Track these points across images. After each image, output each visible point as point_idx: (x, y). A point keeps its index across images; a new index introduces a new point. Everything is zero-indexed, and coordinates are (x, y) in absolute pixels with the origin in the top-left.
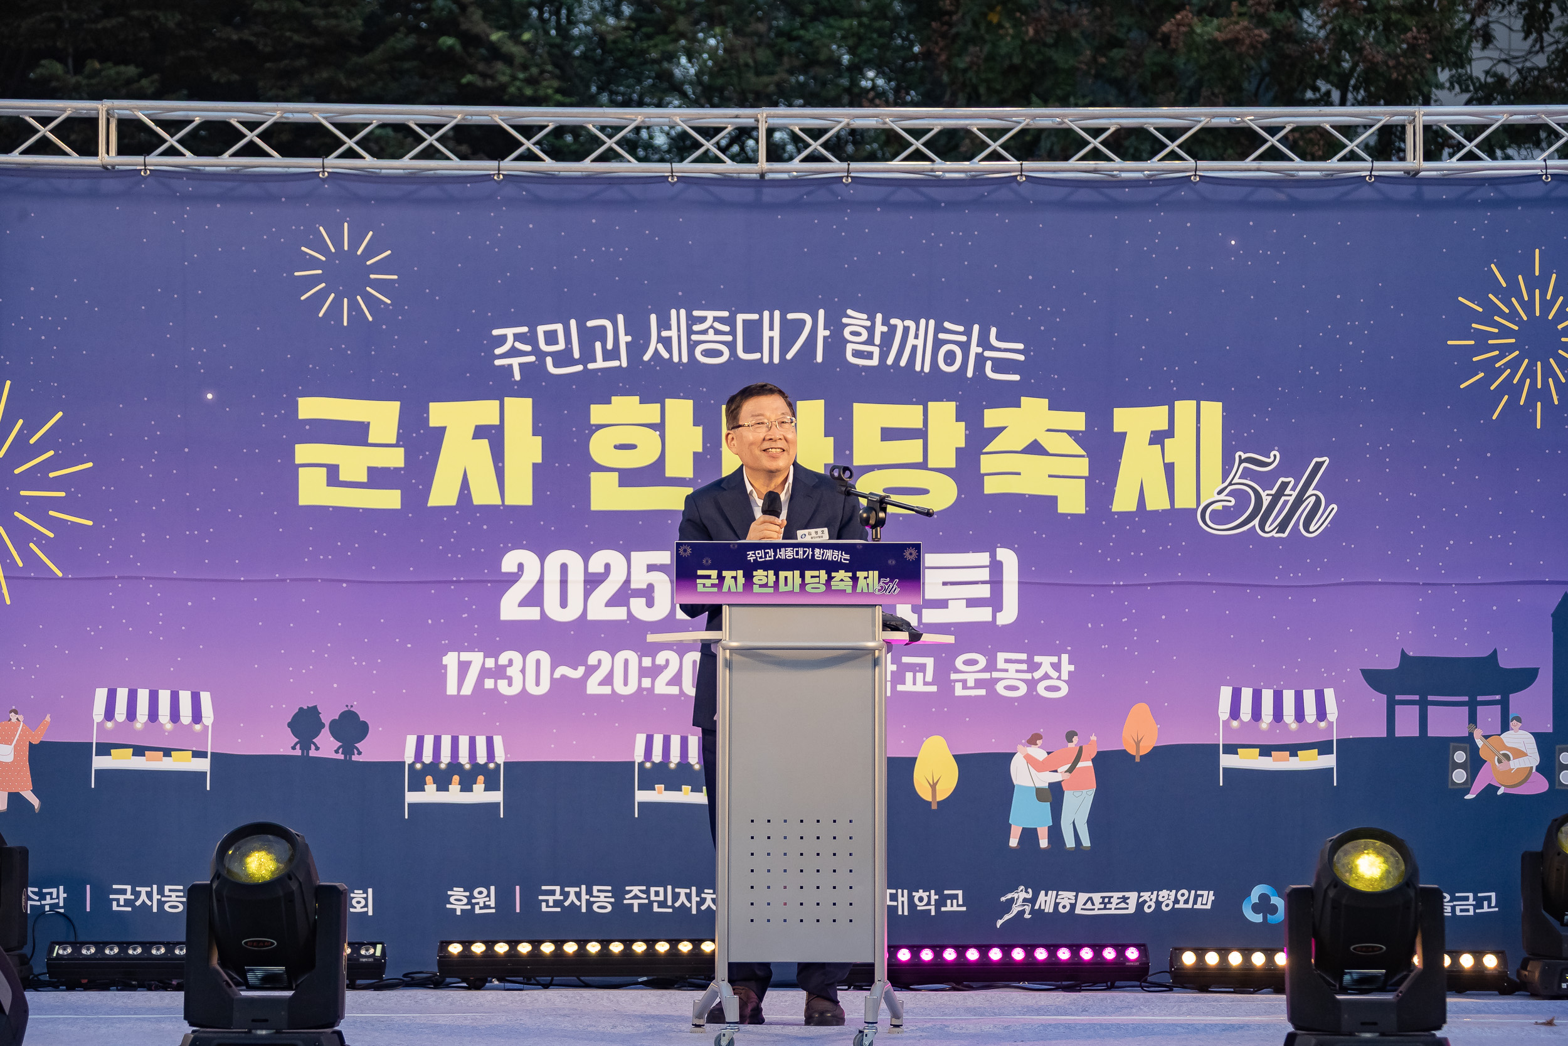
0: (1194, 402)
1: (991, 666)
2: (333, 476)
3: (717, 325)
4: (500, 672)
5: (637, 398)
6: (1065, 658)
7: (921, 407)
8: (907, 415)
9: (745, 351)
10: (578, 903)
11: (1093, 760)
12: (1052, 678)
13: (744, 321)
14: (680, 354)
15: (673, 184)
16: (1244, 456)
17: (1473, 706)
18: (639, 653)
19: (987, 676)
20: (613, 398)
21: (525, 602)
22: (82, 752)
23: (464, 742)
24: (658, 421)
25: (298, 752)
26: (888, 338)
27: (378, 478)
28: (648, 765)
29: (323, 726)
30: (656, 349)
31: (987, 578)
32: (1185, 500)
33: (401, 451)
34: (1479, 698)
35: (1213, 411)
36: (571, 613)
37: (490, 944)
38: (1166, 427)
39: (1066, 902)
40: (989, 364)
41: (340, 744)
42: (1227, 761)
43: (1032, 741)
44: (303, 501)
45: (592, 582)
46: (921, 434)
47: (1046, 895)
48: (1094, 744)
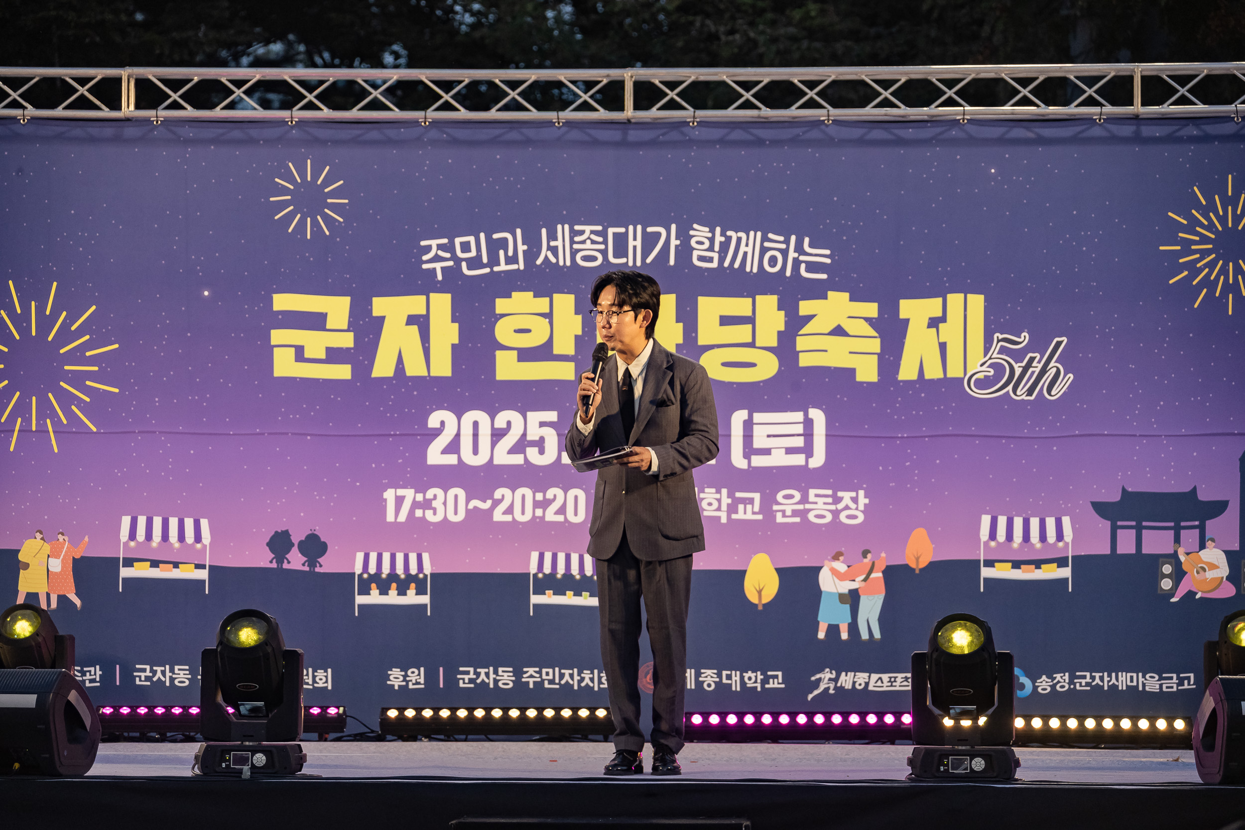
0: (962, 295)
1: (804, 500)
2: (300, 354)
3: (593, 237)
4: (427, 504)
5: (531, 294)
6: (861, 493)
7: (750, 300)
8: (739, 306)
9: (615, 256)
10: (487, 681)
11: (883, 572)
12: (851, 509)
13: (614, 234)
14: (564, 260)
15: (559, 128)
16: (1001, 337)
17: (1177, 530)
18: (533, 490)
19: (801, 507)
20: (514, 294)
21: (445, 451)
22: (112, 564)
23: (400, 557)
24: (547, 310)
25: (274, 565)
26: (725, 247)
27: (334, 356)
28: (540, 575)
29: (293, 545)
30: (546, 255)
31: (801, 431)
32: (955, 371)
33: (351, 335)
34: (1183, 524)
35: (977, 302)
36: (480, 460)
37: (419, 710)
38: (940, 314)
39: (862, 681)
40: (803, 266)
41: (306, 559)
42: (986, 572)
43: (836, 558)
44: (277, 373)
45: (498, 435)
46: (750, 320)
47: (846, 675)
48: (884, 559)
